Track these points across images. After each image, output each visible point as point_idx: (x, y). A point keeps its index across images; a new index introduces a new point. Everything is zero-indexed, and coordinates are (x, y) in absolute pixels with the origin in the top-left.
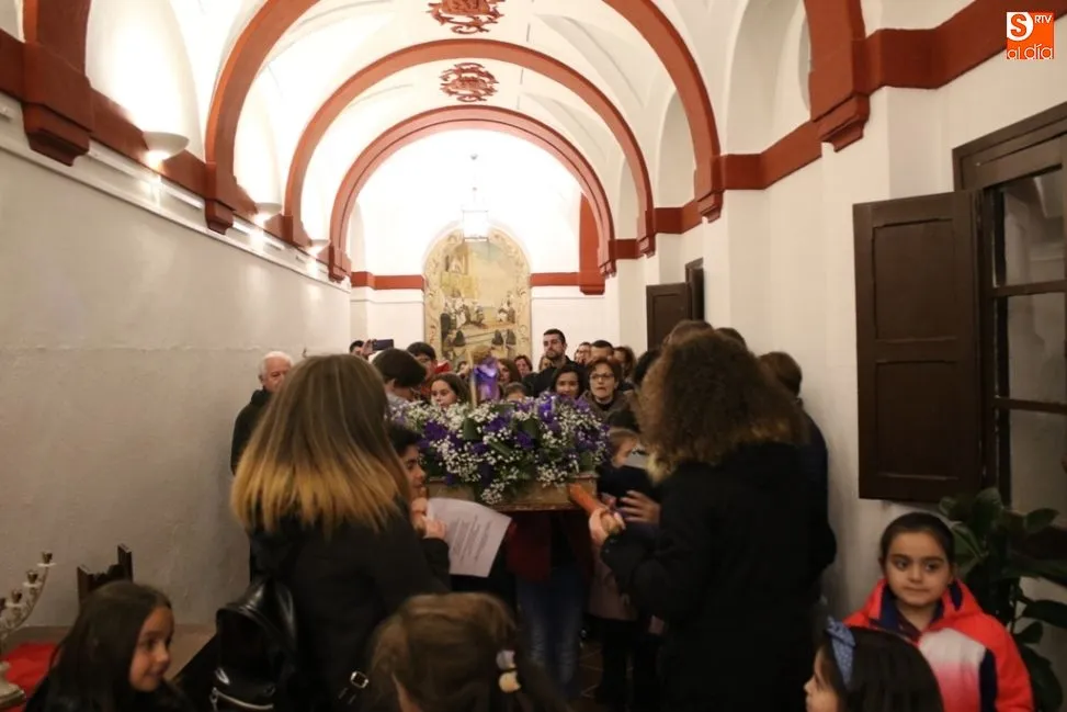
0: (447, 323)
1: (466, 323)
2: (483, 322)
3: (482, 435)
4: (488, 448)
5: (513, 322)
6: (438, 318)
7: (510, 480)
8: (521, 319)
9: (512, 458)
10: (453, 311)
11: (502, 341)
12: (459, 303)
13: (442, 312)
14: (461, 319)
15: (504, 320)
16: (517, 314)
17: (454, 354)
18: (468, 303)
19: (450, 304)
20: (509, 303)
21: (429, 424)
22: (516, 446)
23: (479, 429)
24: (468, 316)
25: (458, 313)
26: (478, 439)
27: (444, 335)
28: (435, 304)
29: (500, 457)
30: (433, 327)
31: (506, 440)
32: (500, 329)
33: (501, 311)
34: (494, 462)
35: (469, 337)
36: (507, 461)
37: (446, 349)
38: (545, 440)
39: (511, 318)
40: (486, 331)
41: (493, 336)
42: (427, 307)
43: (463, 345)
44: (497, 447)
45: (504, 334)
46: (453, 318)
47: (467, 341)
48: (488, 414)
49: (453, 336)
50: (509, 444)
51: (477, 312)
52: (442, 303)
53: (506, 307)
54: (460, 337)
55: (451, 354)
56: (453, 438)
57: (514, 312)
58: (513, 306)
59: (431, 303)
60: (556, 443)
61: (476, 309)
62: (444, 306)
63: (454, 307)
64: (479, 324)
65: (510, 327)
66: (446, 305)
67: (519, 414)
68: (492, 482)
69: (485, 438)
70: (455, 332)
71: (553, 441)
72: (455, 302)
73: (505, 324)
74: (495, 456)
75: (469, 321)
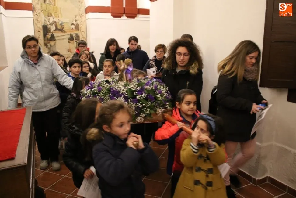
0: (46, 29)
1: (55, 30)
2: (64, 29)
3: (136, 96)
4: (139, 101)
5: (78, 30)
6: (41, 27)
7: (147, 113)
8: (82, 28)
9: (148, 105)
10: (49, 24)
11: (73, 39)
12: (51, 20)
13: (43, 24)
14: (53, 28)
15: (74, 29)
16: (80, 26)
17: (50, 45)
18: (56, 20)
19: (47, 20)
20: (76, 21)
21: (113, 90)
22: (149, 100)
23: (134, 93)
24: (56, 26)
25: (51, 24)
26: (135, 97)
27: (45, 35)
28: (39, 19)
29: (144, 105)
30: (39, 31)
31: (145, 98)
32: (72, 33)
33: (73, 24)
34: (141, 106)
35: (57, 37)
36: (146, 106)
37: (46, 42)
38: (158, 98)
39: (77, 28)
40: (66, 34)
41: (69, 36)
42: (36, 21)
43: (54, 40)
44: (142, 101)
45: (74, 35)
46: (49, 27)
47: (56, 38)
48: (137, 87)
49: (49, 36)
50: (146, 99)
51: (61, 24)
52: (43, 19)
53: (75, 23)
54: (53, 36)
55: (49, 45)
56: (125, 97)
57: (78, 25)
58: (78, 22)
59: (37, 20)
60: (162, 99)
61: (60, 23)
62: (44, 21)
63: (49, 21)
64: (62, 30)
65: (77, 32)
66: (45, 20)
67: (148, 87)
68: (141, 114)
69: (137, 97)
70: (50, 34)
71: (161, 98)
72: (49, 19)
73: (75, 31)
74: (141, 104)
75: (57, 29)
